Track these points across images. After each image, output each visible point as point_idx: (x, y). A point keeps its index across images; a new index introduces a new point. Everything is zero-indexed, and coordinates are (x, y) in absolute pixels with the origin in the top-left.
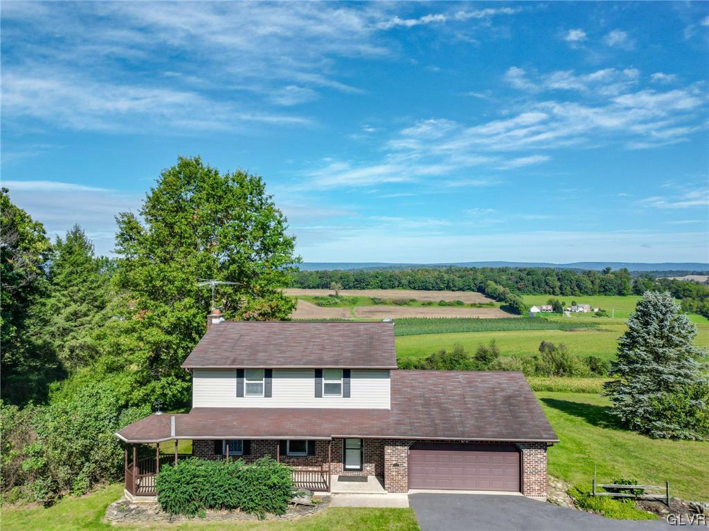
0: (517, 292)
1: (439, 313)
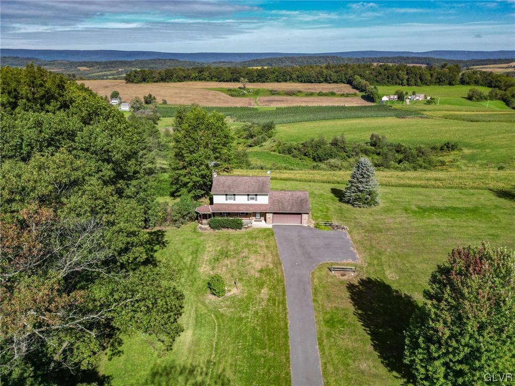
0: (376, 83)
1: (318, 102)
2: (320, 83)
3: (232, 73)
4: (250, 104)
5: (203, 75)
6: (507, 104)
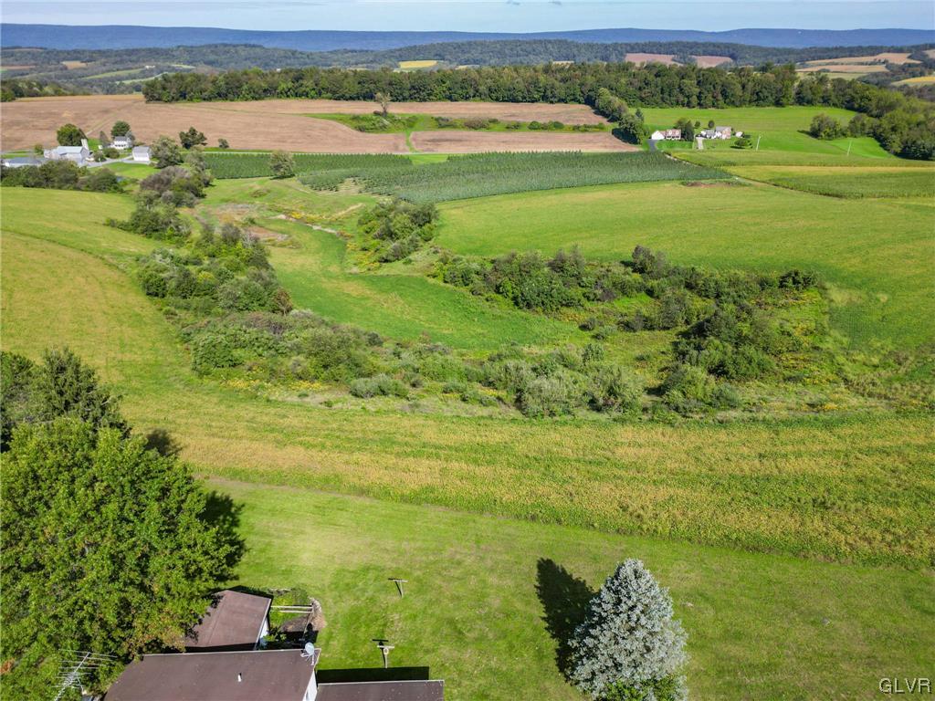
0: (639, 103)
1: (529, 143)
2: (533, 102)
3: (359, 83)
4: (396, 148)
5: (301, 85)
6: (884, 146)
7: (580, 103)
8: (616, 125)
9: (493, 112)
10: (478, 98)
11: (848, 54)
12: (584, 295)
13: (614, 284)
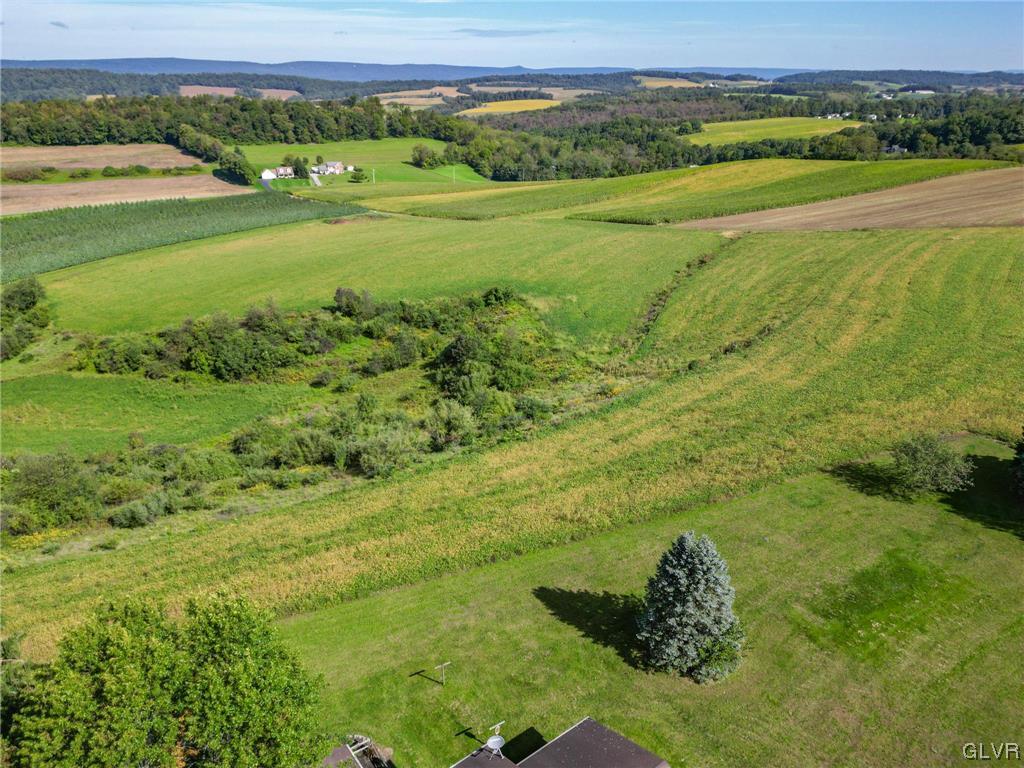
0: (233, 140)
1: (110, 193)
2: (96, 143)
6: (477, 171)
7: (159, 142)
8: (217, 166)
9: (44, 158)
10: (14, 142)
11: (407, 87)
12: (298, 350)
13: (329, 332)
